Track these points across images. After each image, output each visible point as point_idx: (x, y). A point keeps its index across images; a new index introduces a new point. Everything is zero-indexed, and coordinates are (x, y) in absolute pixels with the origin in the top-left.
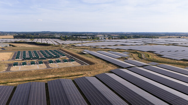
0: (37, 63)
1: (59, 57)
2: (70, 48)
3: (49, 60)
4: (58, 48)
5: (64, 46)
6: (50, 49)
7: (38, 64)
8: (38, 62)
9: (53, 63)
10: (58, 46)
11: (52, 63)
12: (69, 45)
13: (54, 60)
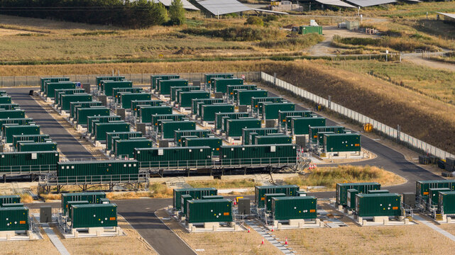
0: (46, 215)
1: (287, 155)
2: (406, 57)
3: (174, 184)
4: (245, 49)
5: (329, 35)
6: (164, 68)
7: (59, 229)
8: (56, 212)
9: (227, 221)
10: (243, 35)
11: (212, 227)
12: (382, 23)
13: (232, 188)
